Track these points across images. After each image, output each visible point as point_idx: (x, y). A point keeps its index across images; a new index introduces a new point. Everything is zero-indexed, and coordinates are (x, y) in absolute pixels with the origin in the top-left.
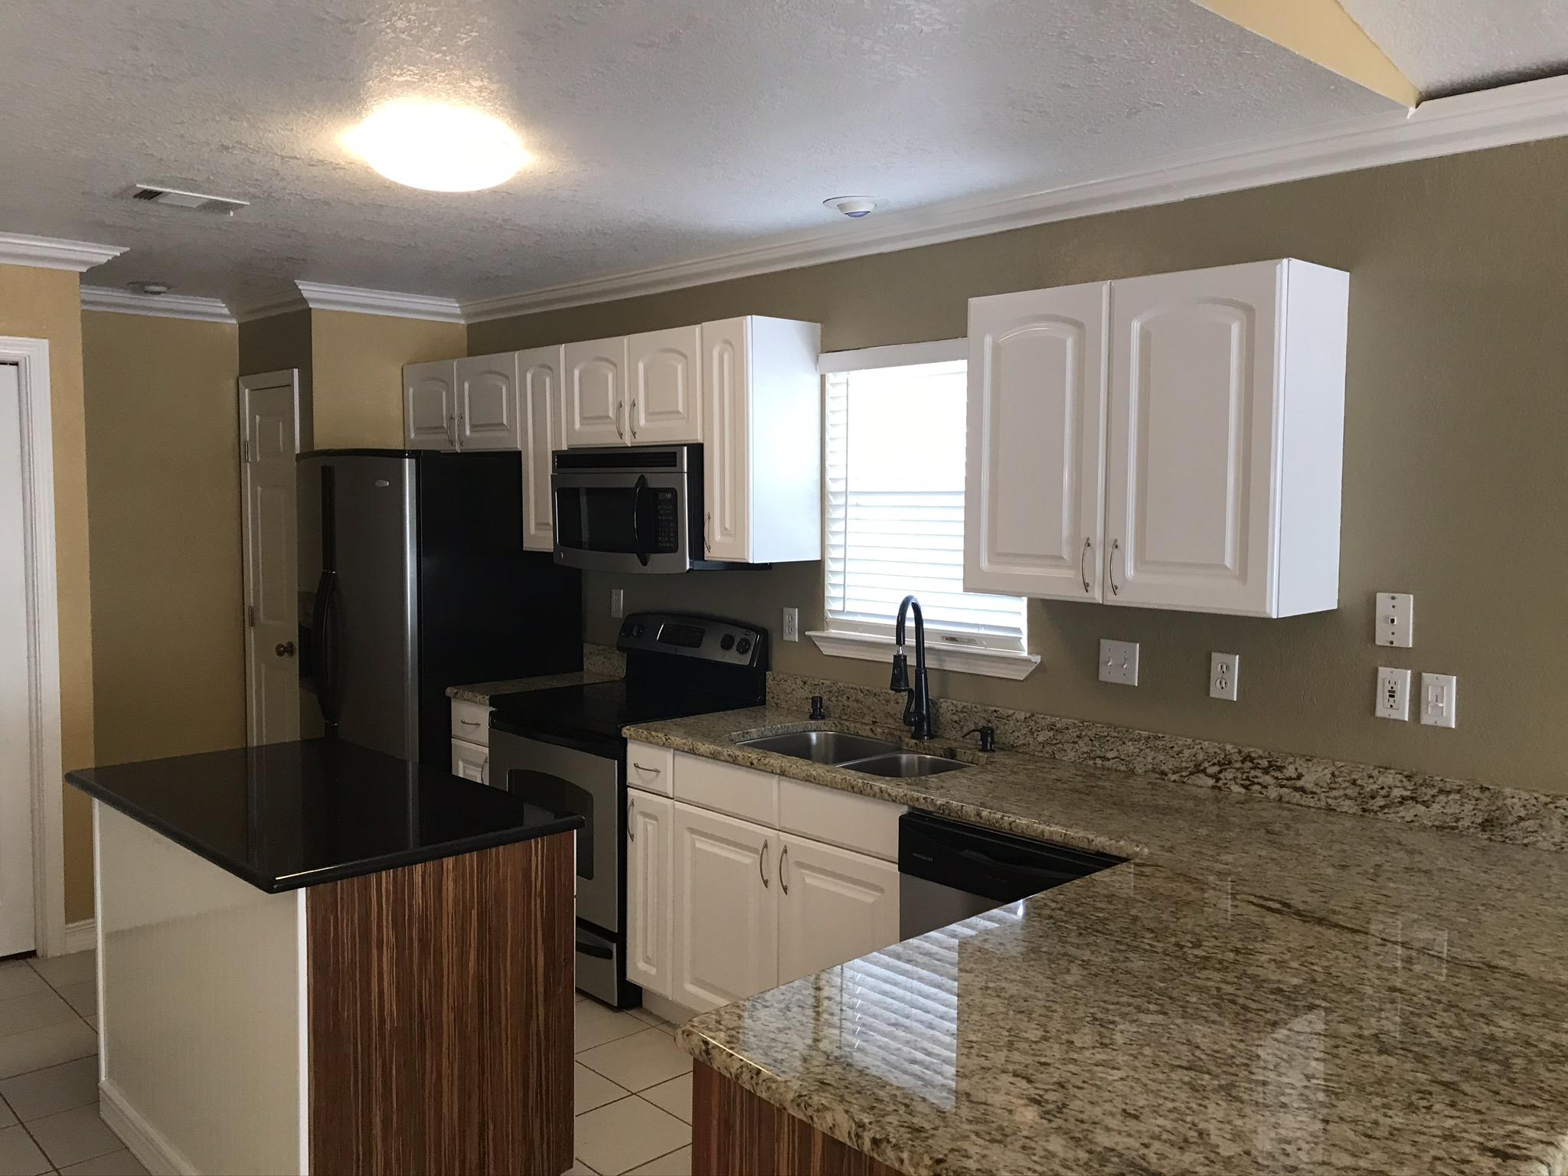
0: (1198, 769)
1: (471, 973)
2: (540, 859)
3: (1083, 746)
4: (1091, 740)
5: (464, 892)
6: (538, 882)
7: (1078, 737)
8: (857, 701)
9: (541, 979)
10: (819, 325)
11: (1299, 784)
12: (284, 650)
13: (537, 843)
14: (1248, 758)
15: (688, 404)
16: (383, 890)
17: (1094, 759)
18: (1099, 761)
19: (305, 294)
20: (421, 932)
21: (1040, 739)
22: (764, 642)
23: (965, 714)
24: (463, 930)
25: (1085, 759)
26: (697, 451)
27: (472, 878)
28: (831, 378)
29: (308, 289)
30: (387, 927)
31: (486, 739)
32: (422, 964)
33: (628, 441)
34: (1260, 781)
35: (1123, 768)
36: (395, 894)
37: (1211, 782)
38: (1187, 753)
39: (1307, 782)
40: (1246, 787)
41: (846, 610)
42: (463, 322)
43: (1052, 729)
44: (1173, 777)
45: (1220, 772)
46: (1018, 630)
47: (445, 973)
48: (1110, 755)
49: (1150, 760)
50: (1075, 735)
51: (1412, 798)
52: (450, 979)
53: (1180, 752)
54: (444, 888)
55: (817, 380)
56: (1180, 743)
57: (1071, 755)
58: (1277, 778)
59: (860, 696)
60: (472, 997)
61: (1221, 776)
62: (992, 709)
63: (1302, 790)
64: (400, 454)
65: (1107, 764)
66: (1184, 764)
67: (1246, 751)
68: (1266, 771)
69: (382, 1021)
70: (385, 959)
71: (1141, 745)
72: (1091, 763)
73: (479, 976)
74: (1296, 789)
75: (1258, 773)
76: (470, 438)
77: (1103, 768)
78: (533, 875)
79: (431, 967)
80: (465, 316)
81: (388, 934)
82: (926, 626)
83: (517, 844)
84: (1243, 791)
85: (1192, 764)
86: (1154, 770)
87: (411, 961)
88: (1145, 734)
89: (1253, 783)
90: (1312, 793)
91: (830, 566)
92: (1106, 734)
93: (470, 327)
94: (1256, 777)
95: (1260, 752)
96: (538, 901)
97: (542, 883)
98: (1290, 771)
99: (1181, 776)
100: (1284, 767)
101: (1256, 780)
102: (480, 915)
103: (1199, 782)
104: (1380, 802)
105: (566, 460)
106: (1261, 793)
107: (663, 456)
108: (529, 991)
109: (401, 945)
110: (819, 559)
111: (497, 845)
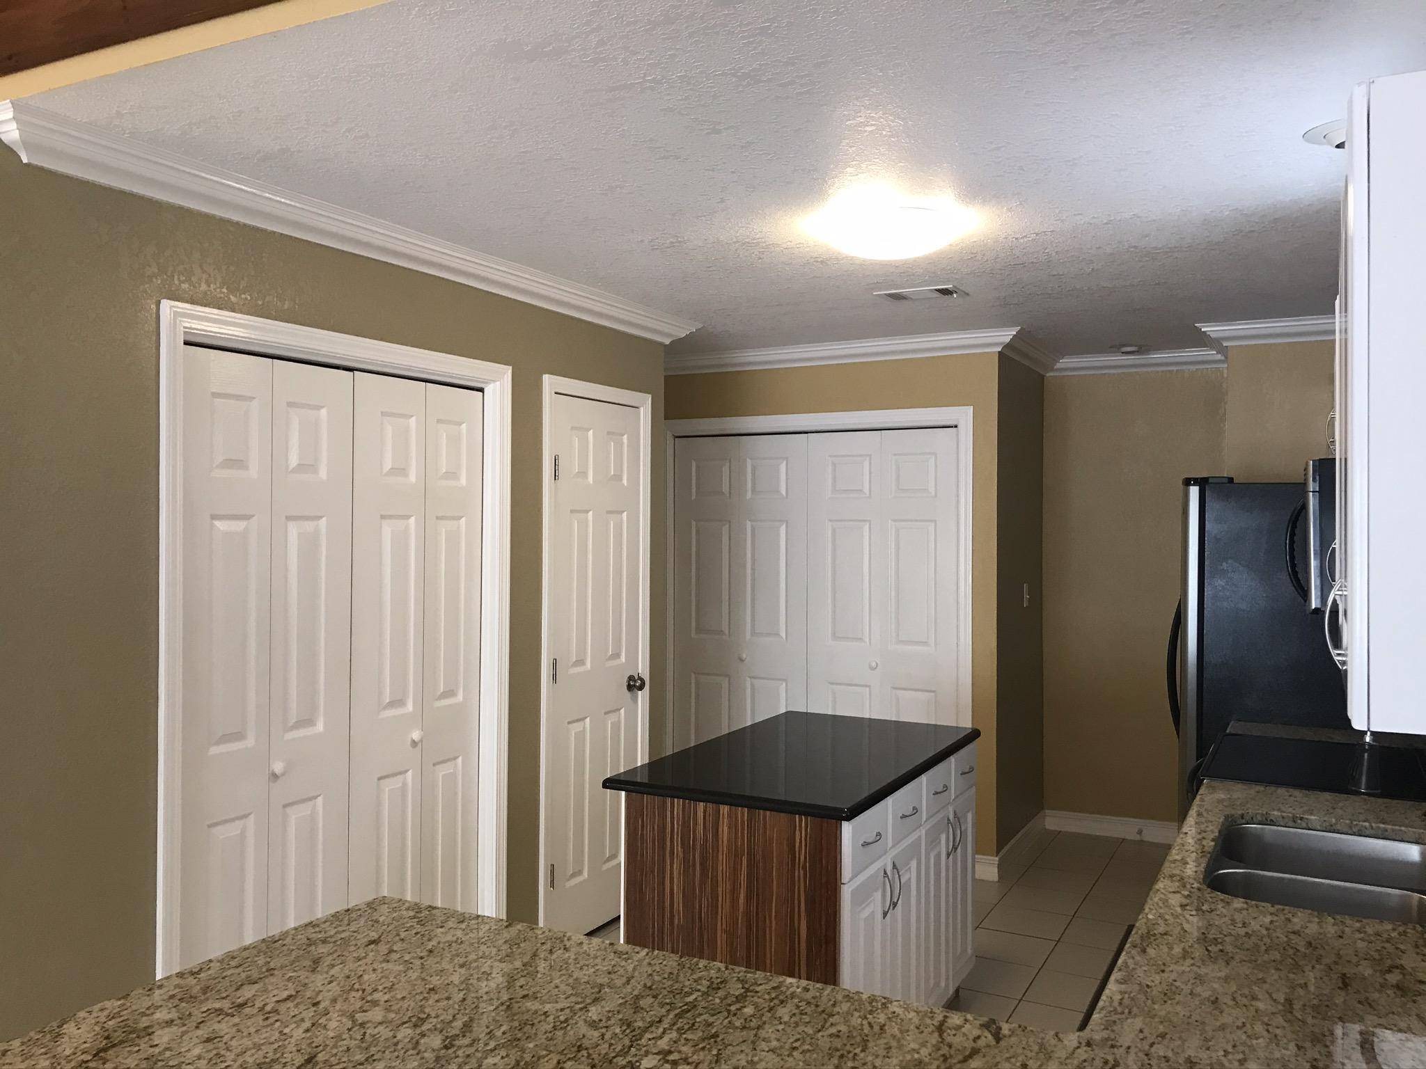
1: (741, 910)
2: (803, 835)
5: (736, 838)
6: (802, 855)
9: (803, 944)
13: (801, 820)
16: (675, 813)
20: (702, 854)
24: (735, 872)
27: (743, 829)
30: (677, 845)
32: (703, 883)
36: (684, 818)
47: (720, 899)
52: (724, 907)
54: (720, 830)
60: (741, 930)
69: (672, 916)
70: (675, 867)
73: (747, 914)
78: (797, 845)
79: (709, 889)
81: (678, 849)
83: (782, 815)
87: (694, 875)
96: (802, 872)
97: (805, 858)
102: (749, 860)
108: (792, 949)
109: (687, 865)
111: (765, 809)
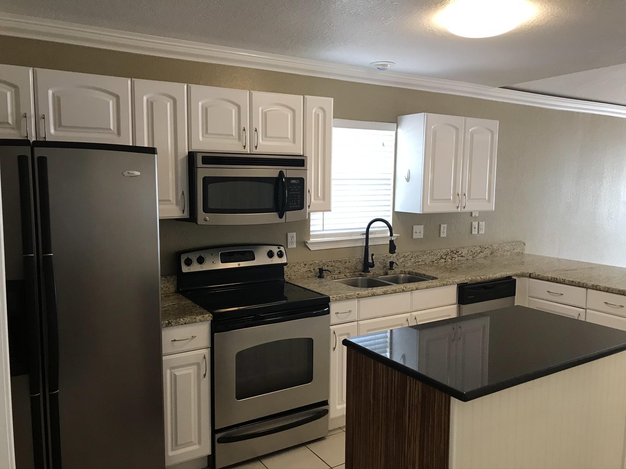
0: (442, 258)
3: (413, 260)
4: (415, 257)
7: (412, 257)
8: (332, 266)
11: (461, 255)
14: (452, 251)
17: (416, 263)
18: (417, 263)
21: (400, 261)
23: (376, 260)
25: (413, 264)
34: (454, 257)
35: (424, 263)
37: (444, 260)
38: (439, 254)
39: (463, 254)
40: (451, 259)
41: (324, 229)
43: (404, 257)
44: (436, 262)
45: (446, 257)
48: (420, 260)
49: (430, 259)
50: (411, 257)
51: (481, 252)
53: (437, 254)
56: (437, 252)
57: (410, 264)
58: (458, 255)
59: (333, 264)
61: (446, 258)
62: (385, 255)
63: (462, 256)
65: (419, 263)
66: (438, 257)
67: (451, 249)
68: (455, 254)
71: (428, 255)
72: (415, 264)
74: (461, 256)
75: (454, 255)
77: (419, 265)
84: (451, 260)
85: (440, 257)
86: (431, 262)
88: (429, 251)
89: (453, 258)
90: (464, 256)
92: (419, 254)
94: (453, 256)
95: (454, 249)
98: (460, 253)
99: (438, 261)
100: (459, 252)
101: (453, 257)
103: (442, 261)
104: (476, 254)
106: (454, 260)
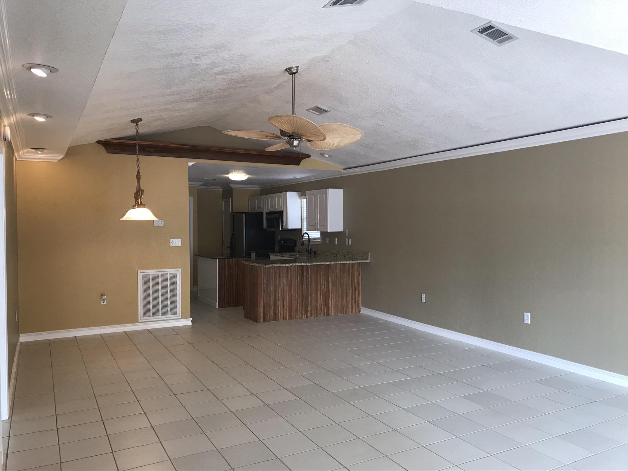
0: (333, 254)
7: (324, 251)
10: (300, 192)
12: (228, 247)
14: (336, 252)
15: (282, 205)
19: (231, 186)
22: (295, 242)
26: (282, 212)
28: (302, 200)
29: (231, 185)
31: (254, 259)
33: (275, 210)
38: (332, 252)
39: (341, 254)
41: (304, 235)
42: (259, 189)
43: (322, 251)
44: (331, 255)
46: (319, 237)
51: (348, 254)
55: (300, 201)
62: (317, 249)
64: (243, 213)
71: (329, 252)
76: (257, 210)
80: (260, 188)
82: (310, 238)
91: (303, 229)
92: (326, 251)
93: (261, 190)
94: (337, 254)
98: (339, 253)
103: (333, 256)
105: (268, 213)
106: (338, 256)
107: (277, 213)
110: (301, 228)
